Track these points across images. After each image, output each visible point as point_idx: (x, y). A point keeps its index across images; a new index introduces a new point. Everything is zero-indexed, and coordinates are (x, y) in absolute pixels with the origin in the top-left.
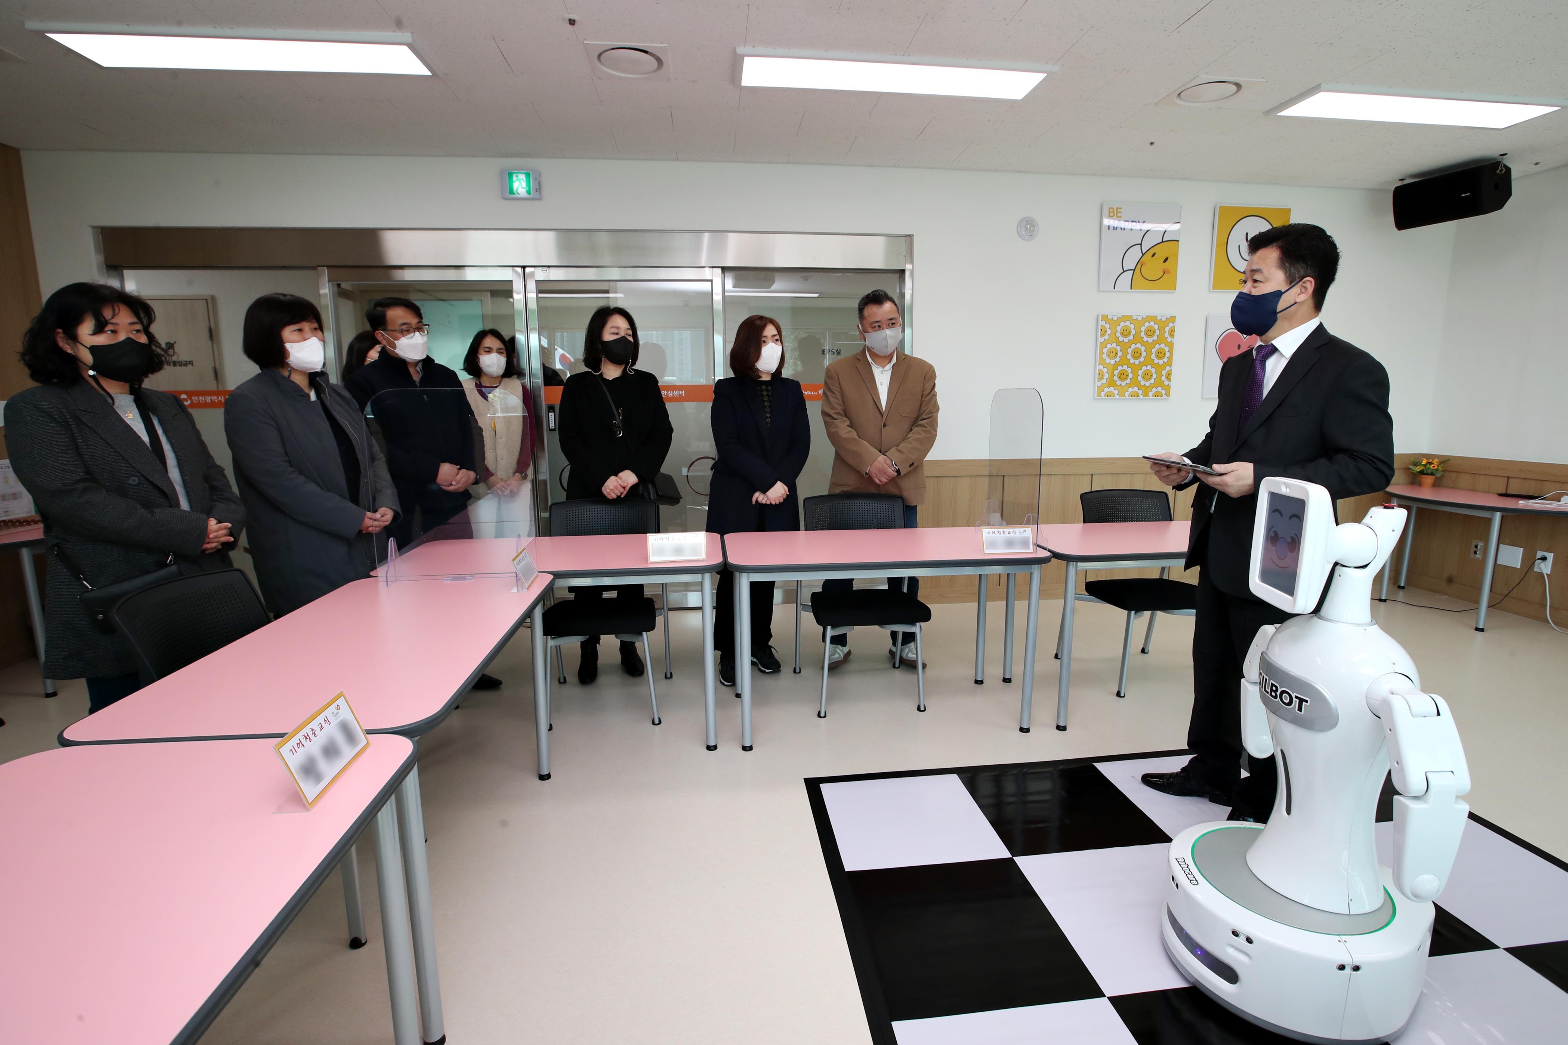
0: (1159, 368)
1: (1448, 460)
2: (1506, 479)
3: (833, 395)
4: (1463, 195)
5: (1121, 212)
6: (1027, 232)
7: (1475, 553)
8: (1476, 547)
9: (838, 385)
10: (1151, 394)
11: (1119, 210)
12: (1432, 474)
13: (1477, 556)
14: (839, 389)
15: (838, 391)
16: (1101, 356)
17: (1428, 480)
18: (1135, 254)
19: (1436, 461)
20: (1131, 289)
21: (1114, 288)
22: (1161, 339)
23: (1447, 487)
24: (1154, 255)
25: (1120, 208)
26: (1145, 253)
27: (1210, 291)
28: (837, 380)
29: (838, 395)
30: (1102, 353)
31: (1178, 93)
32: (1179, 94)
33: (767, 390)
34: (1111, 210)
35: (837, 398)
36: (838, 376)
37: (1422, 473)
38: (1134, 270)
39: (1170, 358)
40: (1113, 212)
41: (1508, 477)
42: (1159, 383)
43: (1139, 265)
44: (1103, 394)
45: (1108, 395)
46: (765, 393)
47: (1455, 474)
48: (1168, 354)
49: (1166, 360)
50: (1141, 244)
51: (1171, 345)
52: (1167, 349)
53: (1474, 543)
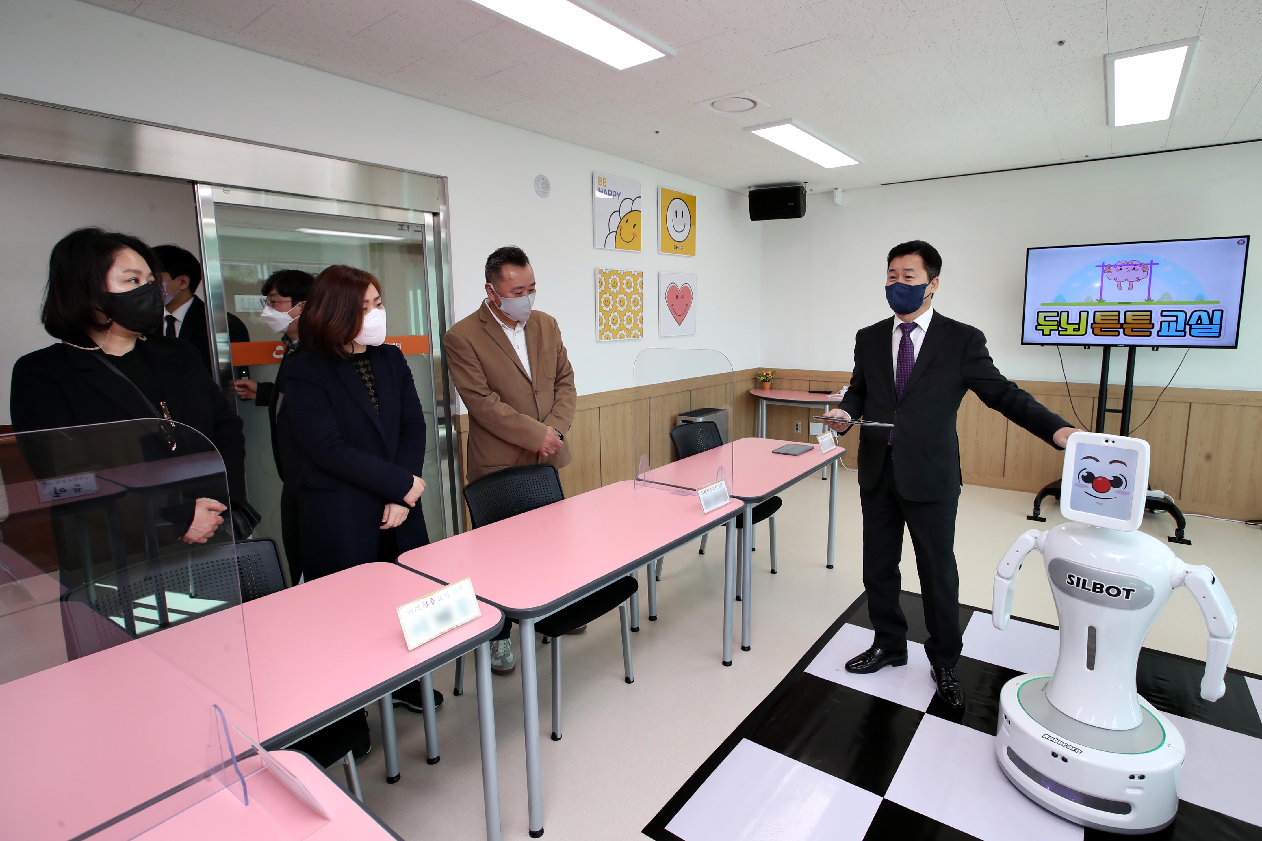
0: (636, 313)
1: (775, 371)
2: (809, 381)
3: (472, 368)
4: (790, 204)
5: (606, 182)
6: (544, 189)
7: (797, 429)
8: (797, 425)
9: (475, 357)
10: (632, 335)
11: (605, 180)
12: (769, 382)
13: (798, 431)
14: (478, 361)
15: (476, 363)
16: (600, 305)
17: (768, 385)
18: (616, 219)
19: (770, 372)
20: (615, 248)
21: (605, 247)
22: (636, 292)
23: (776, 389)
24: (627, 221)
25: (606, 179)
26: (622, 219)
27: (658, 253)
28: (472, 349)
29: (478, 367)
30: (600, 302)
31: (712, 102)
32: (713, 104)
33: (365, 366)
34: (600, 180)
35: (477, 371)
36: (470, 344)
37: (764, 381)
38: (616, 232)
39: (641, 305)
40: (601, 181)
41: (810, 381)
42: (636, 327)
43: (619, 229)
44: (603, 337)
45: (607, 338)
46: (363, 370)
47: (779, 380)
48: (640, 302)
49: (639, 307)
50: (619, 211)
51: (641, 295)
52: (639, 298)
53: (795, 422)
